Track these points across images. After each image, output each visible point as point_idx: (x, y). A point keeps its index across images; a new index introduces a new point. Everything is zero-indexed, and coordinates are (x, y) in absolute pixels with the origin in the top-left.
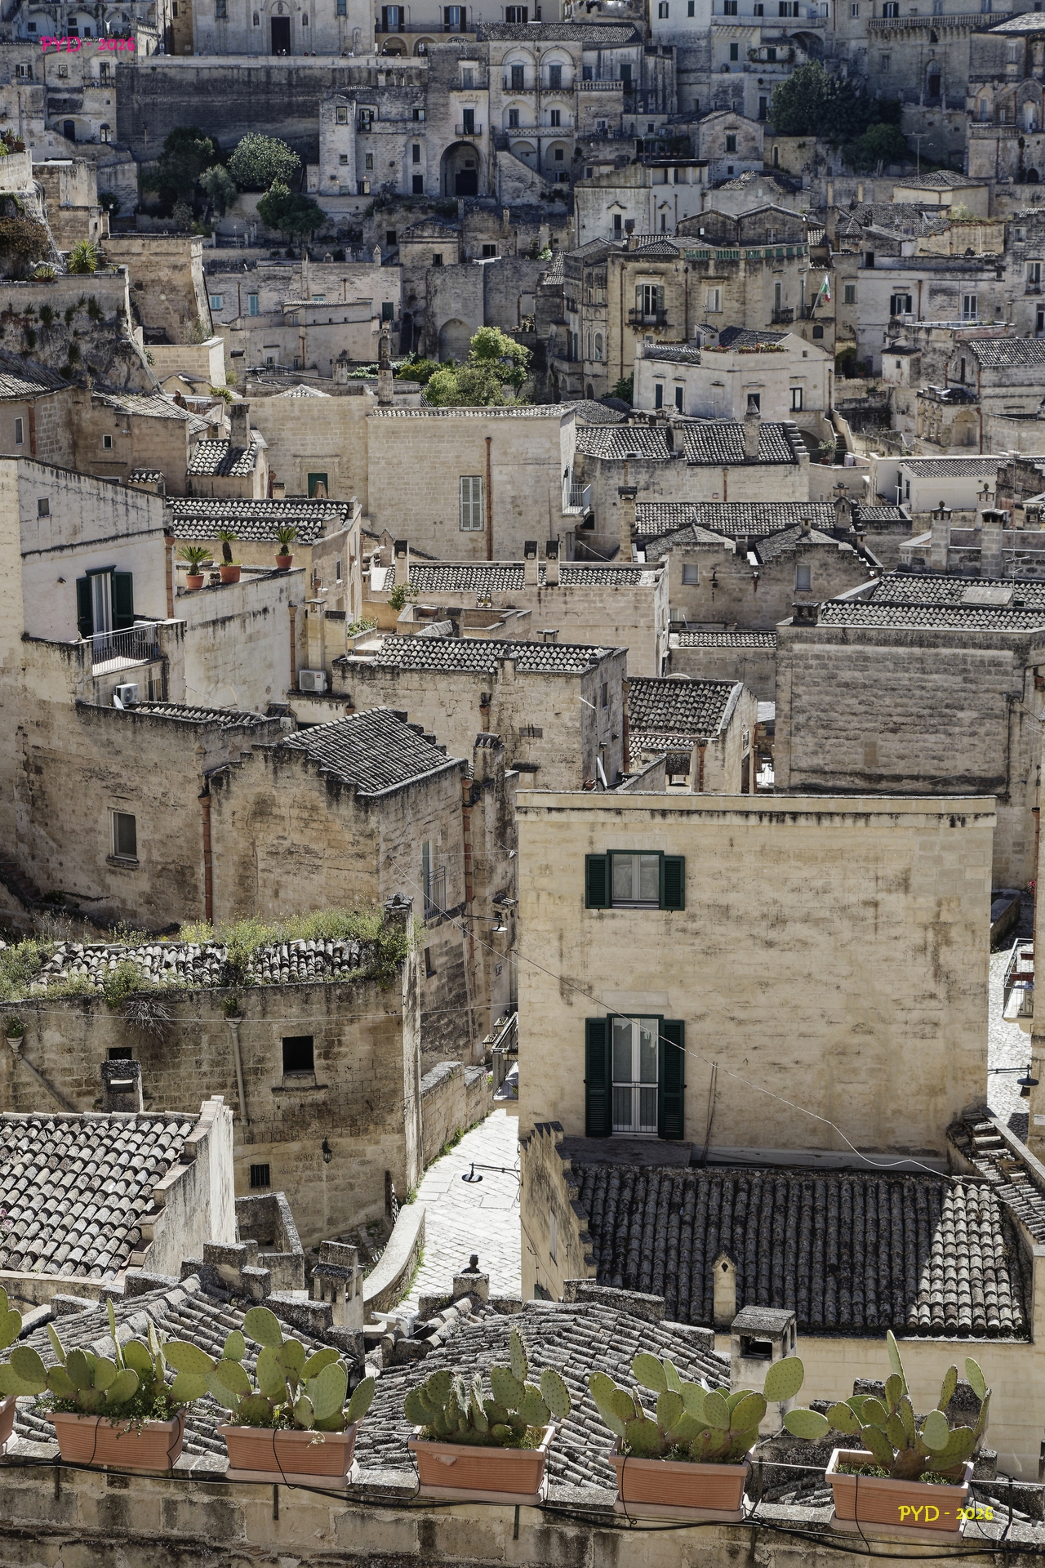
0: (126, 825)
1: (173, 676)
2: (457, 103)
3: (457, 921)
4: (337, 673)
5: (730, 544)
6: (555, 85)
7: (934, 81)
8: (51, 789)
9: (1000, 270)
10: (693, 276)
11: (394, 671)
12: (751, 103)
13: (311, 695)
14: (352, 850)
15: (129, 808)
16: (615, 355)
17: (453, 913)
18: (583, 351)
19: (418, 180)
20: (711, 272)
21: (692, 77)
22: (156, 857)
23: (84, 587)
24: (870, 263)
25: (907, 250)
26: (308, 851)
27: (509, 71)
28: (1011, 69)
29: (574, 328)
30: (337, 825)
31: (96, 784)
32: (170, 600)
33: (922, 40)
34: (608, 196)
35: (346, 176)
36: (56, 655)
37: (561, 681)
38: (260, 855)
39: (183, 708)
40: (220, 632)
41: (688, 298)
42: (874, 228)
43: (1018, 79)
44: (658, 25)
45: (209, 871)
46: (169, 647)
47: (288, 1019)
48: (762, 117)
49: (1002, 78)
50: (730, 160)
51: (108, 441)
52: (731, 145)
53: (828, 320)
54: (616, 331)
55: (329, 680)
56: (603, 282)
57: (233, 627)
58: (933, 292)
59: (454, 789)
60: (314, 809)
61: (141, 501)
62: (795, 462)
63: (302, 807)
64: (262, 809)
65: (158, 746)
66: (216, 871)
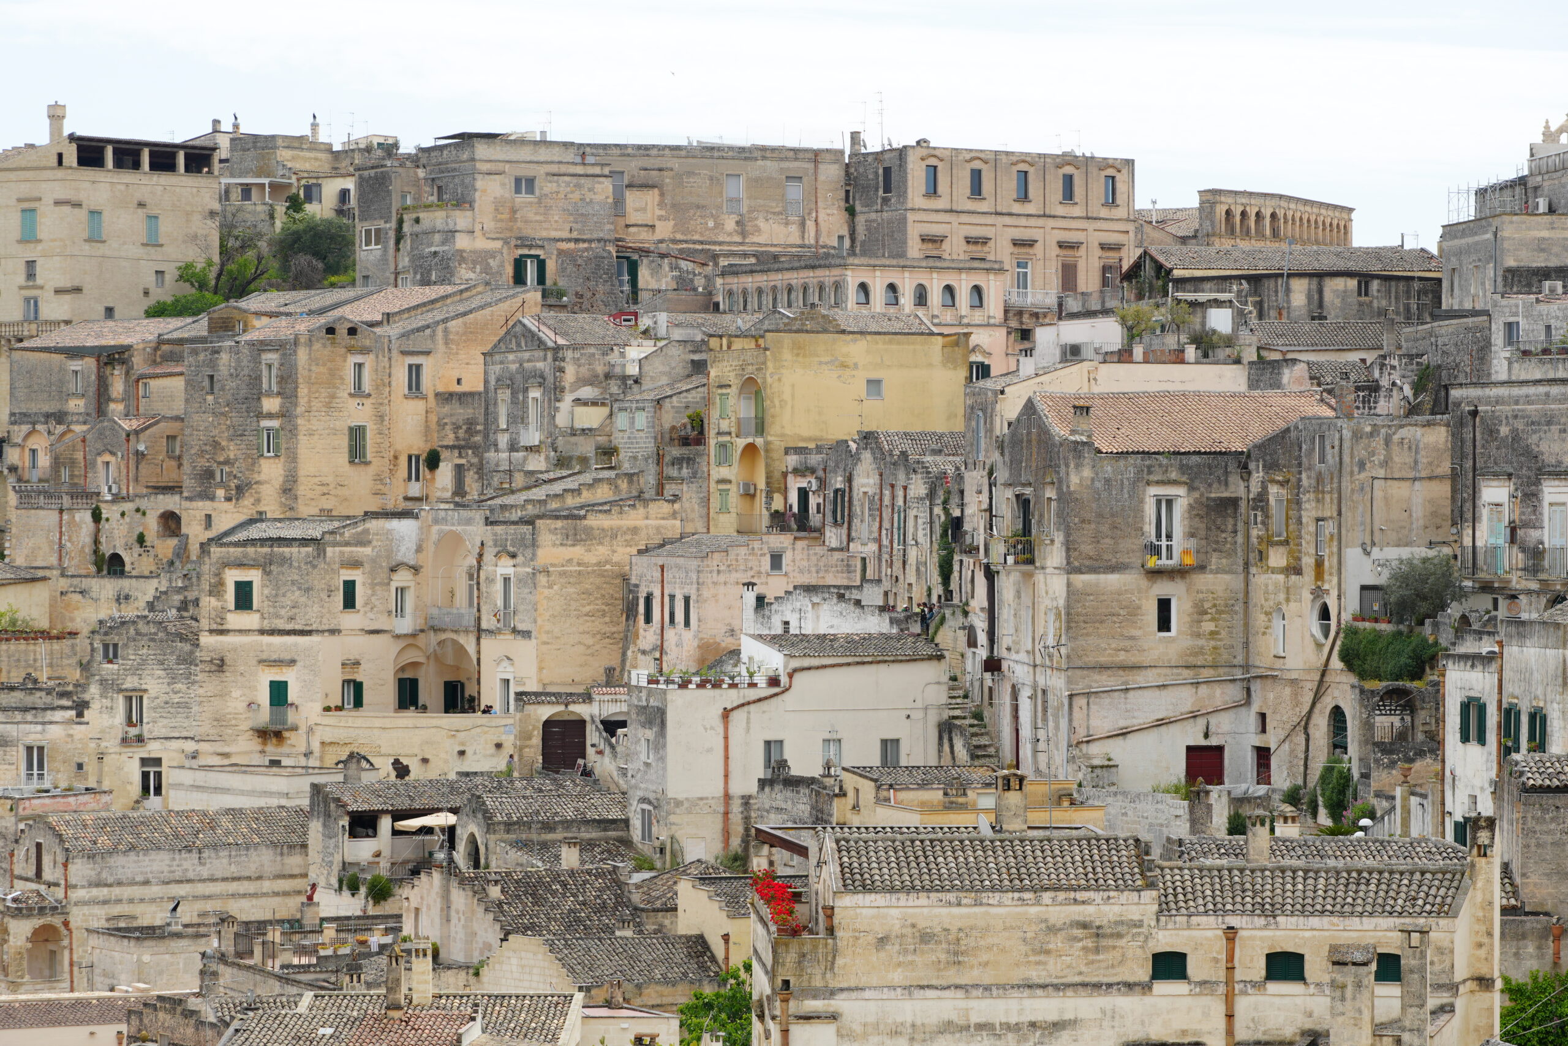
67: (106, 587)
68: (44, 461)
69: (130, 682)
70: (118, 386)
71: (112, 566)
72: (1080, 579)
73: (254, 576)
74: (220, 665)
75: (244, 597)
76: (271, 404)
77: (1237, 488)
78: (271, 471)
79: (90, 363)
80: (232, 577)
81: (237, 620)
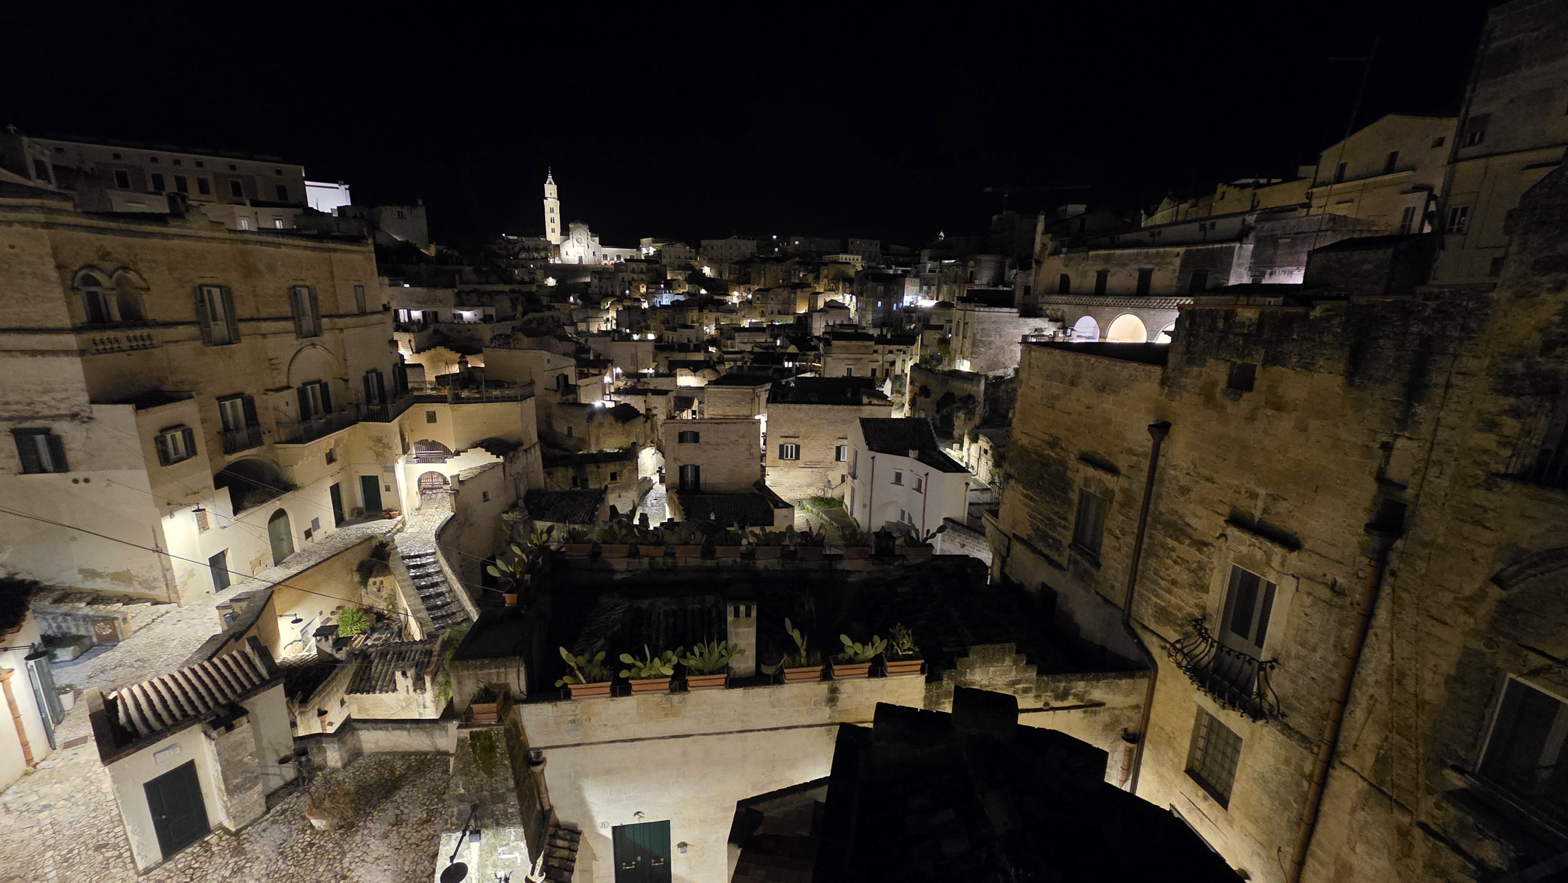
0: (570, 429)
1: (578, 397)
2: (621, 275)
6: (642, 272)
8: (552, 422)
14: (621, 433)
15: (571, 425)
20: (678, 312)
22: (577, 436)
23: (558, 378)
24: (711, 311)
26: (611, 433)
30: (618, 427)
31: (563, 420)
32: (576, 381)
35: (597, 290)
36: (553, 392)
38: (601, 434)
40: (588, 387)
45: (589, 439)
46: (577, 390)
47: (611, 469)
55: (611, 397)
57: (590, 386)
59: (642, 419)
60: (612, 424)
61: (568, 359)
63: (610, 424)
64: (601, 424)
65: (576, 412)
66: (591, 439)
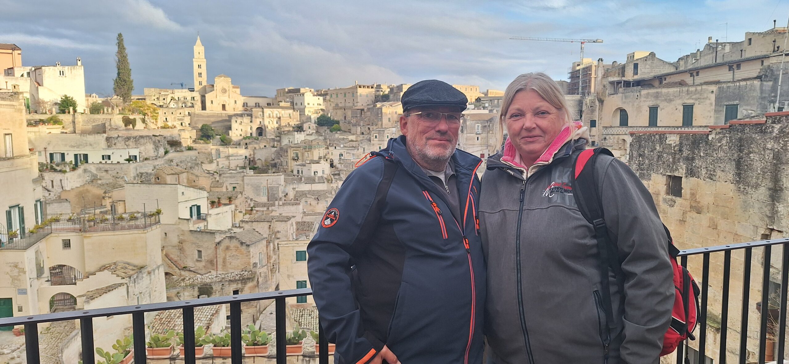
0: (200, 252)
1: (209, 224)
2: (258, 120)
3: (266, 267)
4: (241, 223)
5: (313, 197)
7: (345, 117)
8: (184, 247)
9: (358, 149)
10: (304, 151)
11: (252, 222)
12: (313, 121)
13: (236, 227)
14: (246, 255)
15: (200, 249)
16: (290, 165)
17: (265, 266)
18: (284, 164)
19: (251, 134)
20: (307, 150)
21: (302, 116)
22: (206, 258)
23: (191, 208)
24: (335, 148)
25: (342, 146)
26: (237, 255)
27: (268, 115)
28: (358, 115)
29: (282, 160)
30: (243, 250)
31: (194, 245)
32: (208, 210)
33: (344, 110)
34: (287, 137)
35: (237, 133)
36: (186, 221)
37: (284, 222)
38: (227, 256)
39: (211, 230)
40: (218, 216)
41: (303, 155)
42: (336, 142)
43: (359, 117)
44: (295, 107)
45: (217, 260)
46: (209, 219)
47: (234, 287)
48: (315, 123)
49: (357, 117)
50: (310, 130)
51: (194, 181)
52: (309, 128)
53: (329, 158)
54: (290, 161)
55: (239, 224)
56: (287, 152)
57: (221, 215)
58: (347, 153)
59: (264, 242)
60: (238, 247)
61: (202, 192)
62: (324, 183)
63: (235, 247)
64: (228, 248)
65: (206, 237)
66: (218, 261)
67: (362, 136)
68: (355, 122)
69: (364, 147)
70: (363, 113)
71: (363, 134)
72: (468, 135)
73: (377, 135)
74: (373, 145)
75: (376, 137)
76: (380, 115)
77: (486, 124)
78: (380, 123)
79: (360, 111)
80: (375, 135)
81: (375, 139)
